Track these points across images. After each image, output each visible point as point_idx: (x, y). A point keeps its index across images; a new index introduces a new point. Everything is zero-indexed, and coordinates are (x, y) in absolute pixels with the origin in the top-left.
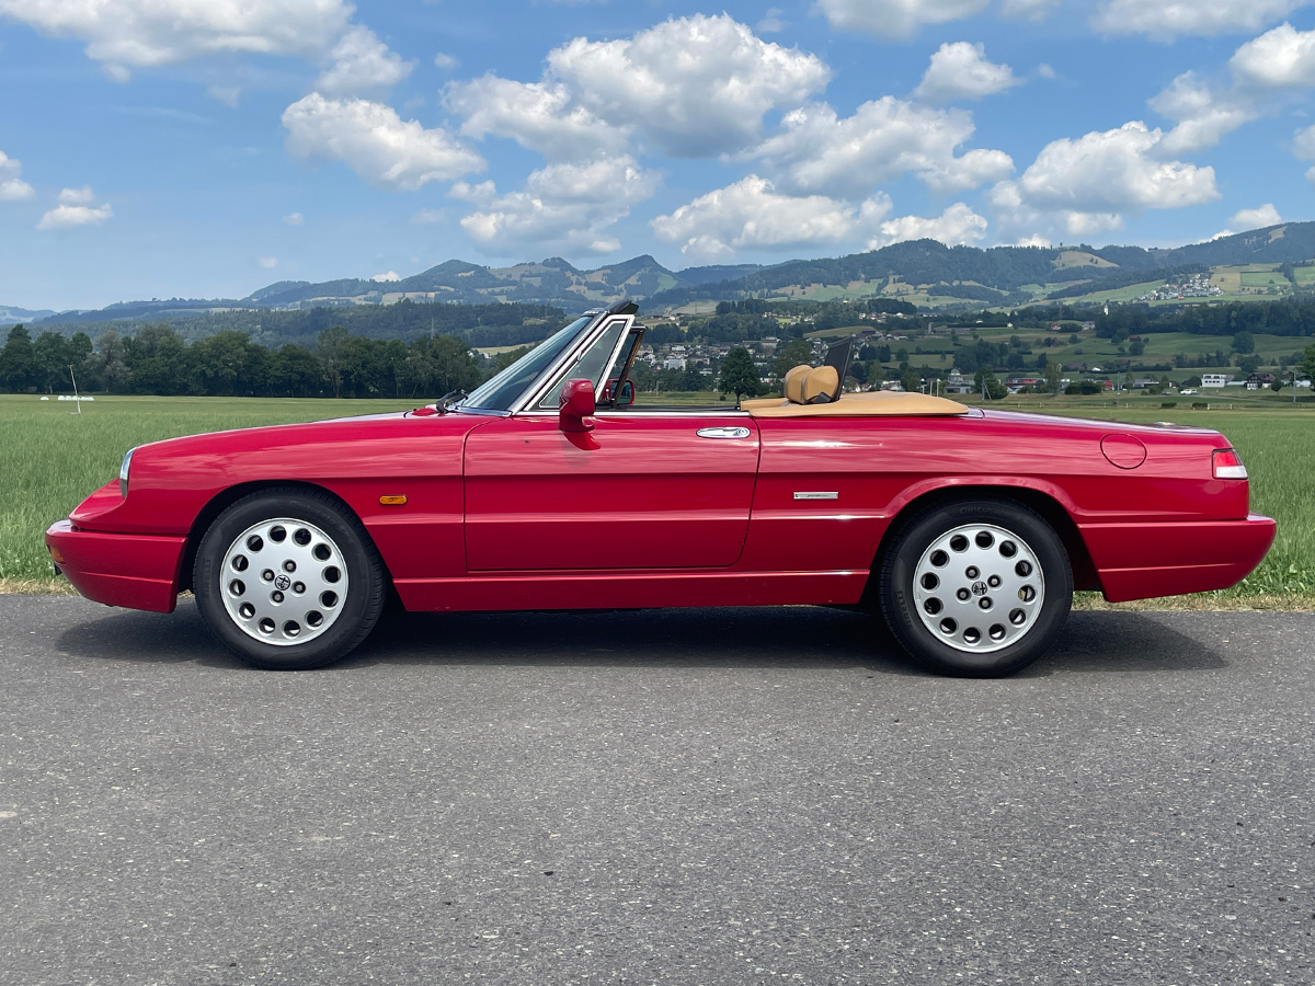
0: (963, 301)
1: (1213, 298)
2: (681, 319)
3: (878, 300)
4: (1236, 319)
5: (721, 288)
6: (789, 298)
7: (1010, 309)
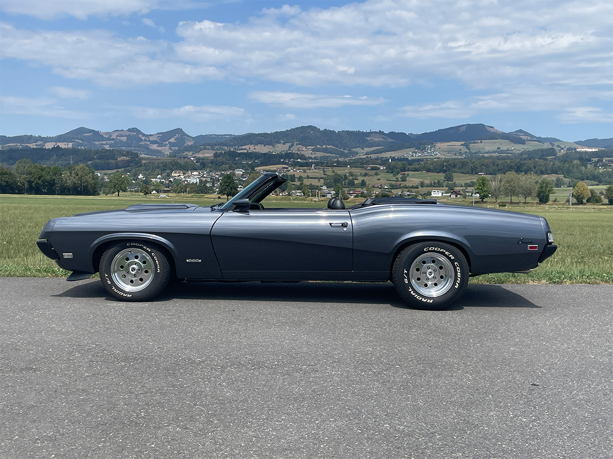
0: (328, 155)
1: (436, 157)
2: (196, 159)
3: (290, 153)
4: (446, 166)
5: (216, 145)
6: (248, 151)
7: (348, 159)
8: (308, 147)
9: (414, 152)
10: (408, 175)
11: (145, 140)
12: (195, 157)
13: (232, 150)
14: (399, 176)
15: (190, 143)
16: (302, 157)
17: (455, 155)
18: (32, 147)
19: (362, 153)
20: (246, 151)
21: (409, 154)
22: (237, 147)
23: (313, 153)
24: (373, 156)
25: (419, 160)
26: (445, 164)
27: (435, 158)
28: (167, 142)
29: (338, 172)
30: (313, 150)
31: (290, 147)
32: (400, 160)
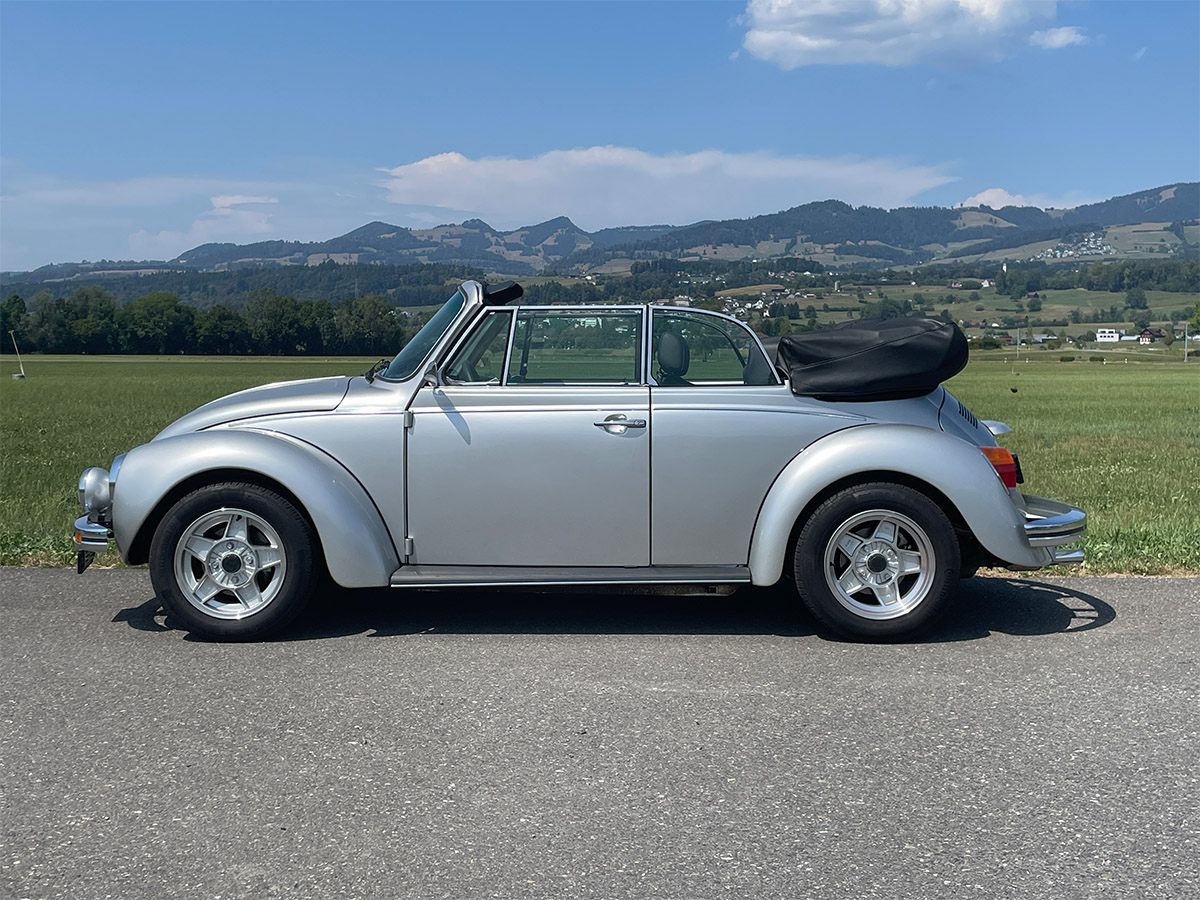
0: (868, 260)
1: (1107, 257)
2: (597, 278)
3: (787, 259)
4: (1128, 276)
5: (636, 248)
6: (701, 258)
7: (913, 267)
8: (827, 246)
9: (1058, 248)
10: (1044, 297)
11: (498, 244)
12: (595, 274)
13: (669, 257)
14: (1025, 301)
15: (585, 247)
16: (813, 267)
17: (1151, 251)
18: (283, 264)
19: (942, 254)
20: (697, 259)
21: (1047, 253)
22: (679, 251)
23: (837, 257)
24: (967, 260)
25: (1069, 265)
26: (1127, 271)
27: (1105, 260)
28: (540, 247)
29: (890, 297)
30: (838, 251)
31: (789, 247)
32: (1025, 265)
